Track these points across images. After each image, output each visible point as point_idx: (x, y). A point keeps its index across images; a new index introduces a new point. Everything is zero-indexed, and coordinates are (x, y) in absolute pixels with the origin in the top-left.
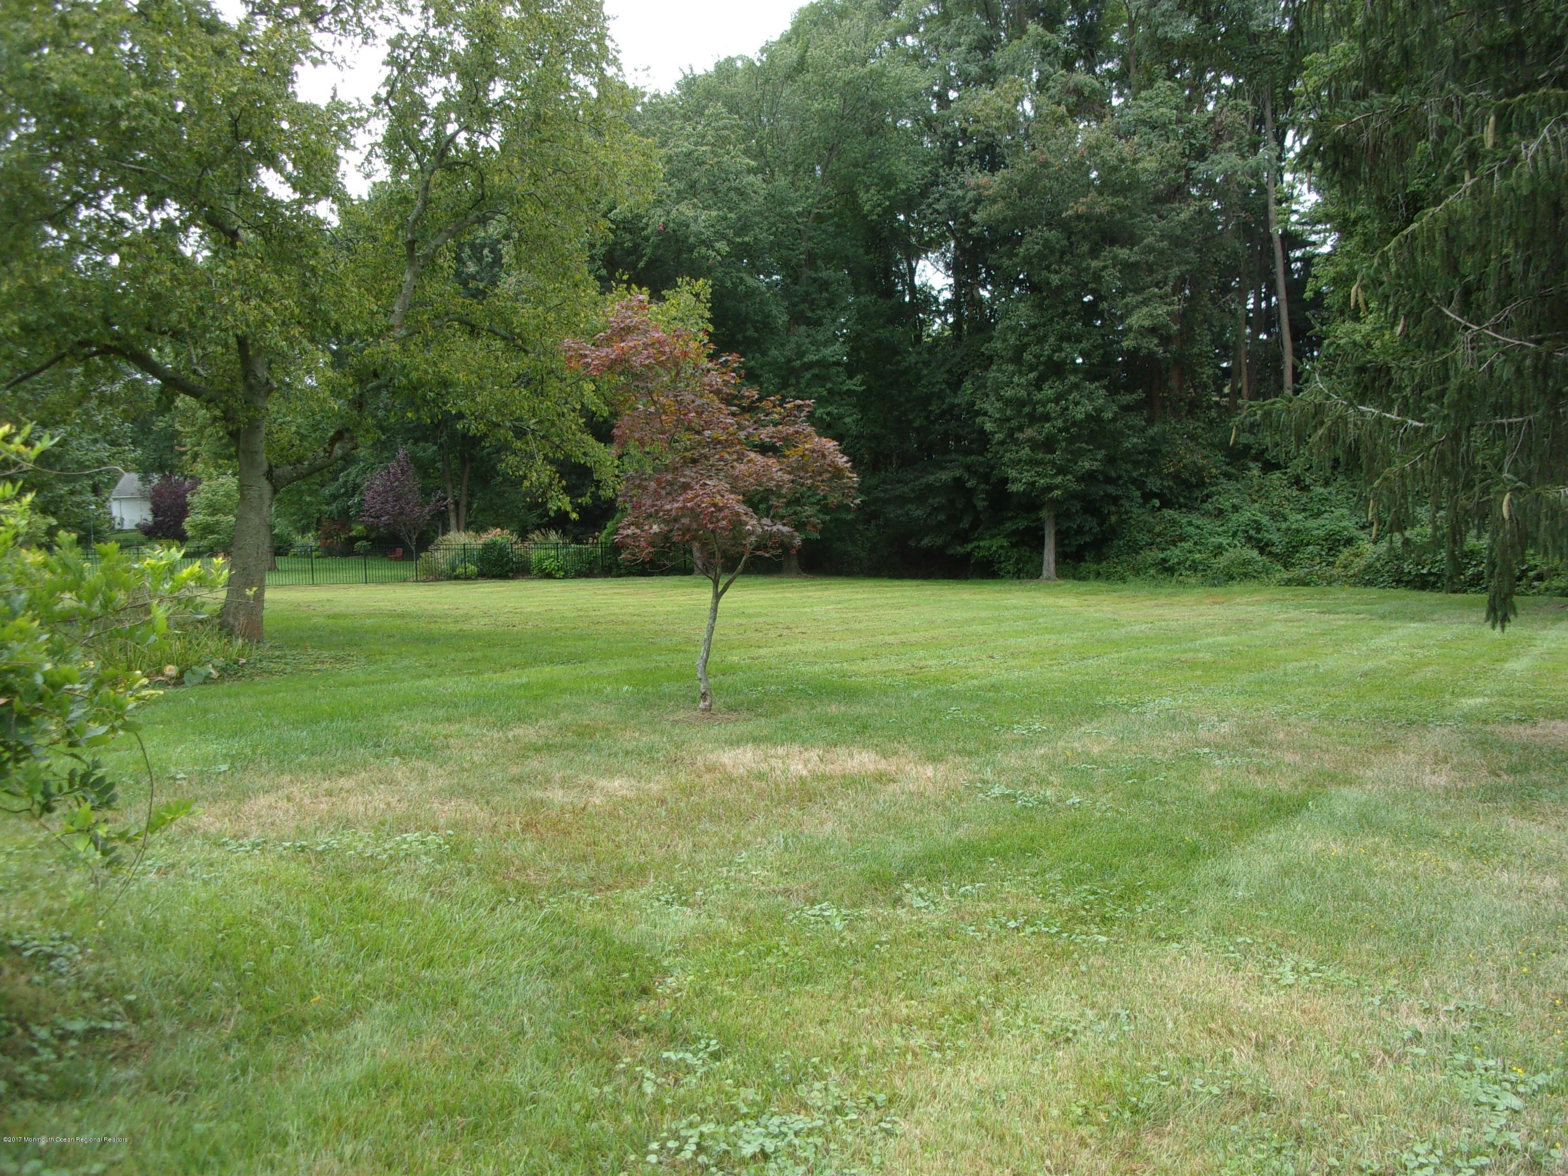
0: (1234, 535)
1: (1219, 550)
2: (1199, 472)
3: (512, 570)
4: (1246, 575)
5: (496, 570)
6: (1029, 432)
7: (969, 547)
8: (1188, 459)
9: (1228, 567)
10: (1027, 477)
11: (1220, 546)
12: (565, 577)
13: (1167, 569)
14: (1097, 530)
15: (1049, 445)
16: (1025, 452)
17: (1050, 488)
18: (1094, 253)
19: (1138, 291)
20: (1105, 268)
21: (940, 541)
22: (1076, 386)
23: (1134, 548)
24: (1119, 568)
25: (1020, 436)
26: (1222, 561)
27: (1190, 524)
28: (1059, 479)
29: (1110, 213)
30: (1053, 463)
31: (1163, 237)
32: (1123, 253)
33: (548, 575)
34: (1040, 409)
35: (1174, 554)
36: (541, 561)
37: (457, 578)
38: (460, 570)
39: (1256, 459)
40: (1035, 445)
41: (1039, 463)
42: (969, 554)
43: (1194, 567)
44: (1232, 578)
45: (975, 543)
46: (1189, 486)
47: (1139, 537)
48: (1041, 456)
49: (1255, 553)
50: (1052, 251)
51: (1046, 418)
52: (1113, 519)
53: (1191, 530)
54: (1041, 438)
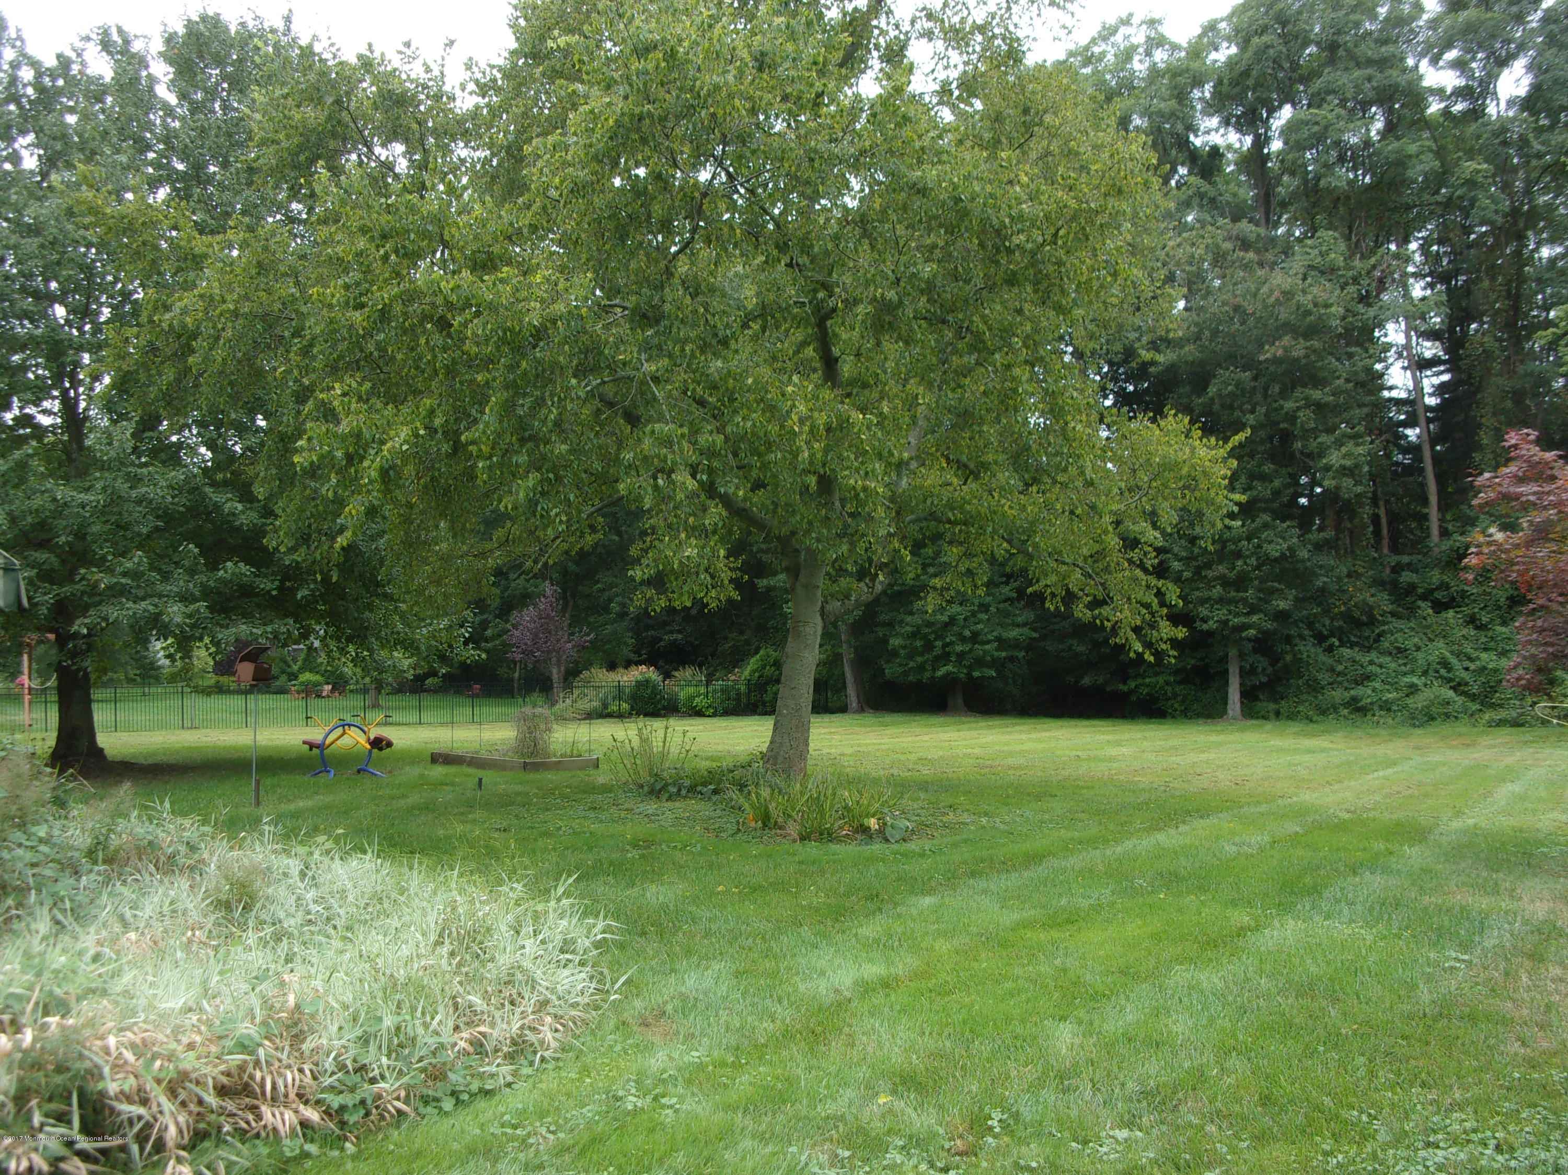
0: (1425, 673)
1: (1413, 690)
2: (1369, 611)
3: (664, 708)
4: (1447, 716)
5: (650, 709)
6: (1221, 569)
7: (1132, 684)
8: (1360, 597)
9: (1428, 707)
10: (1221, 613)
11: (1412, 685)
12: (714, 715)
13: (1358, 709)
14: (1270, 670)
15: (1240, 582)
16: (1218, 591)
17: (1244, 627)
18: (1285, 393)
19: (1331, 430)
20: (1299, 408)
21: (1101, 680)
22: (1266, 526)
23: (1315, 687)
24: (1301, 708)
25: (1210, 574)
26: (1418, 702)
27: (1371, 663)
28: (1255, 618)
29: (1307, 356)
30: (1245, 601)
31: (1348, 381)
32: (1316, 394)
33: (698, 713)
34: (1231, 547)
35: (1365, 693)
36: (691, 698)
37: (610, 716)
38: (614, 708)
39: (1424, 597)
40: (1226, 583)
41: (1230, 601)
42: (1131, 692)
43: (1386, 707)
44: (1432, 719)
45: (1140, 681)
46: (1359, 624)
47: (1320, 676)
48: (1233, 594)
49: (1451, 693)
50: (1243, 391)
51: (1238, 555)
52: (1288, 658)
53: (1374, 669)
54: (1232, 575)
